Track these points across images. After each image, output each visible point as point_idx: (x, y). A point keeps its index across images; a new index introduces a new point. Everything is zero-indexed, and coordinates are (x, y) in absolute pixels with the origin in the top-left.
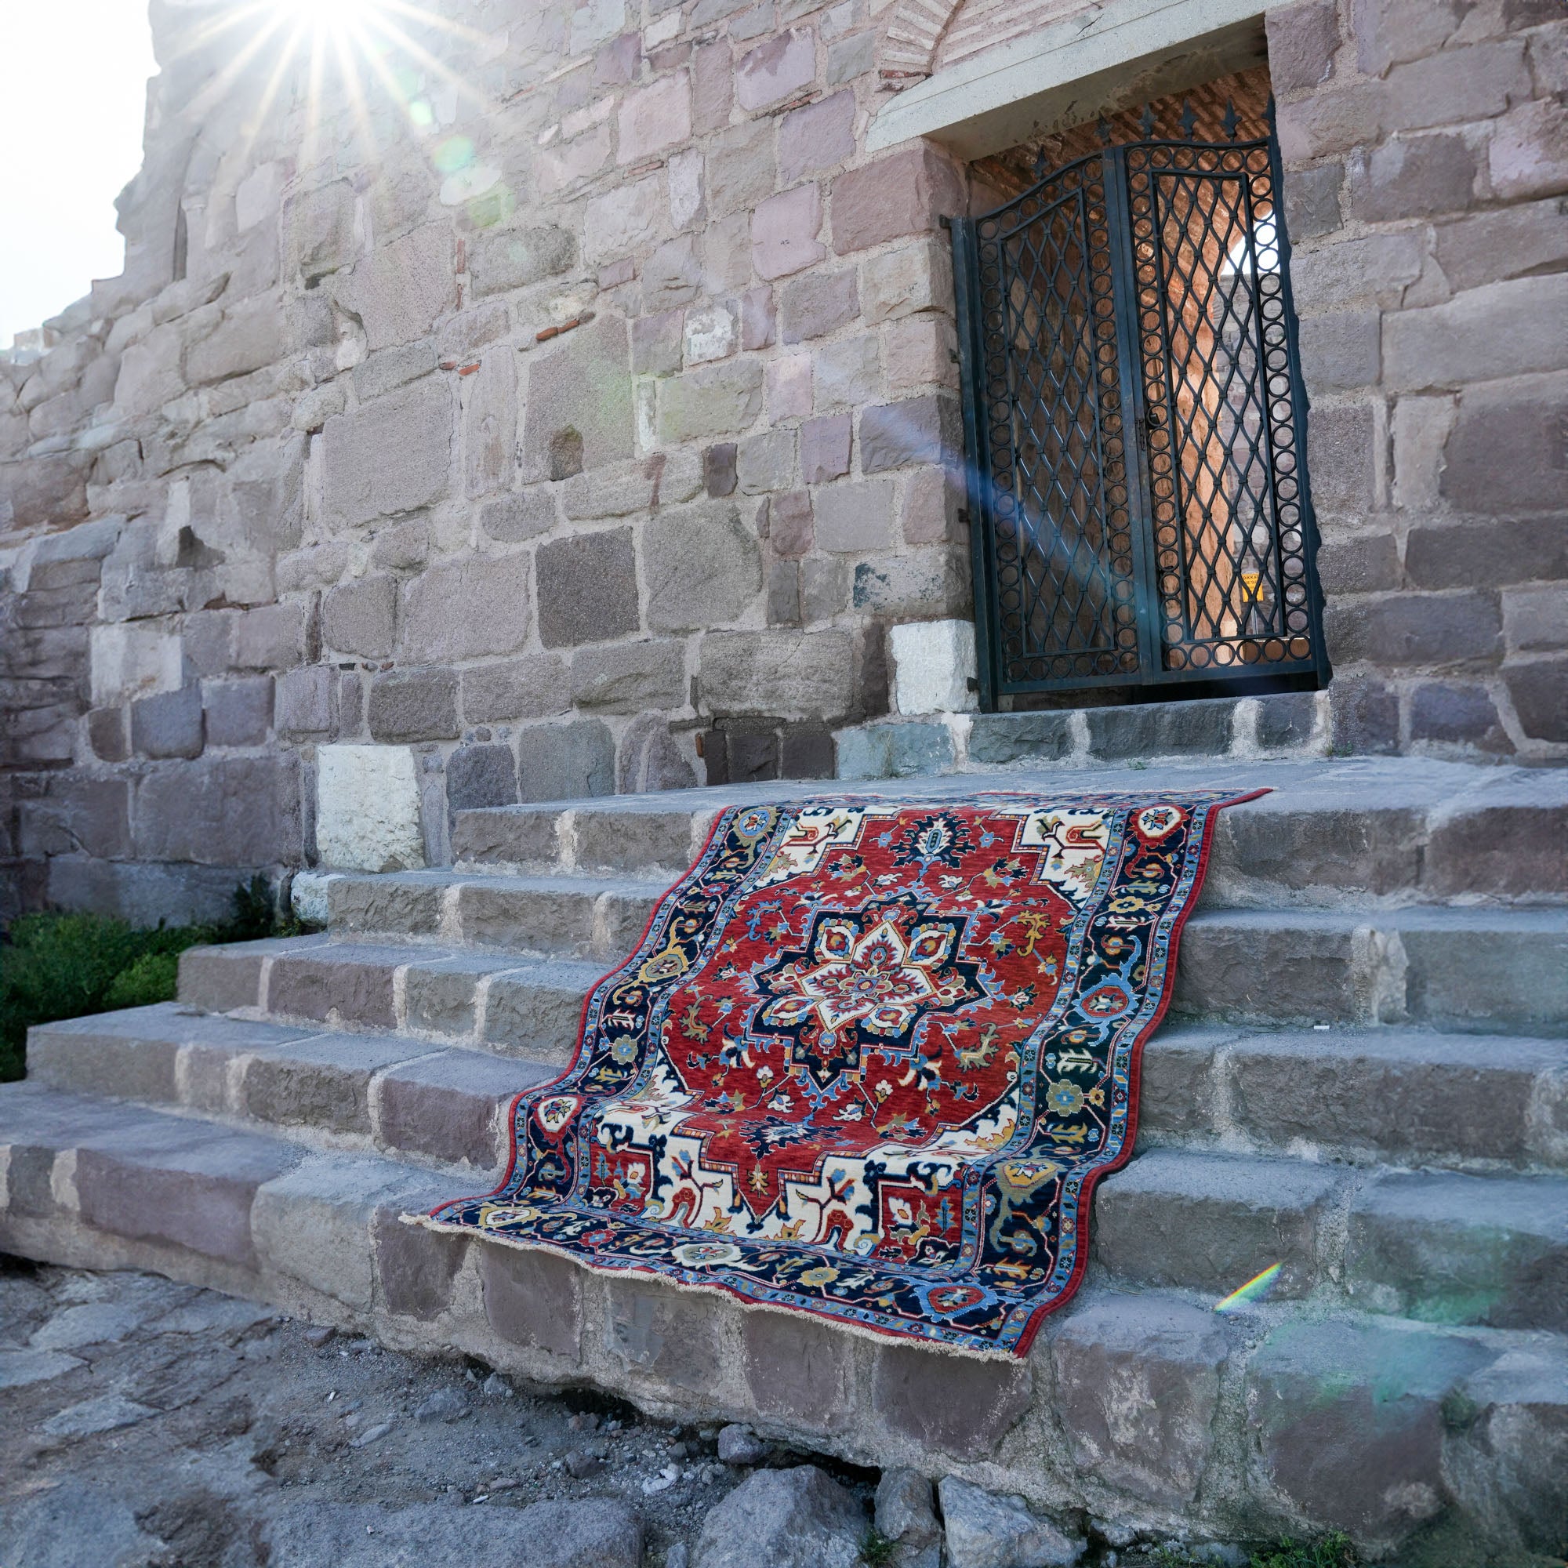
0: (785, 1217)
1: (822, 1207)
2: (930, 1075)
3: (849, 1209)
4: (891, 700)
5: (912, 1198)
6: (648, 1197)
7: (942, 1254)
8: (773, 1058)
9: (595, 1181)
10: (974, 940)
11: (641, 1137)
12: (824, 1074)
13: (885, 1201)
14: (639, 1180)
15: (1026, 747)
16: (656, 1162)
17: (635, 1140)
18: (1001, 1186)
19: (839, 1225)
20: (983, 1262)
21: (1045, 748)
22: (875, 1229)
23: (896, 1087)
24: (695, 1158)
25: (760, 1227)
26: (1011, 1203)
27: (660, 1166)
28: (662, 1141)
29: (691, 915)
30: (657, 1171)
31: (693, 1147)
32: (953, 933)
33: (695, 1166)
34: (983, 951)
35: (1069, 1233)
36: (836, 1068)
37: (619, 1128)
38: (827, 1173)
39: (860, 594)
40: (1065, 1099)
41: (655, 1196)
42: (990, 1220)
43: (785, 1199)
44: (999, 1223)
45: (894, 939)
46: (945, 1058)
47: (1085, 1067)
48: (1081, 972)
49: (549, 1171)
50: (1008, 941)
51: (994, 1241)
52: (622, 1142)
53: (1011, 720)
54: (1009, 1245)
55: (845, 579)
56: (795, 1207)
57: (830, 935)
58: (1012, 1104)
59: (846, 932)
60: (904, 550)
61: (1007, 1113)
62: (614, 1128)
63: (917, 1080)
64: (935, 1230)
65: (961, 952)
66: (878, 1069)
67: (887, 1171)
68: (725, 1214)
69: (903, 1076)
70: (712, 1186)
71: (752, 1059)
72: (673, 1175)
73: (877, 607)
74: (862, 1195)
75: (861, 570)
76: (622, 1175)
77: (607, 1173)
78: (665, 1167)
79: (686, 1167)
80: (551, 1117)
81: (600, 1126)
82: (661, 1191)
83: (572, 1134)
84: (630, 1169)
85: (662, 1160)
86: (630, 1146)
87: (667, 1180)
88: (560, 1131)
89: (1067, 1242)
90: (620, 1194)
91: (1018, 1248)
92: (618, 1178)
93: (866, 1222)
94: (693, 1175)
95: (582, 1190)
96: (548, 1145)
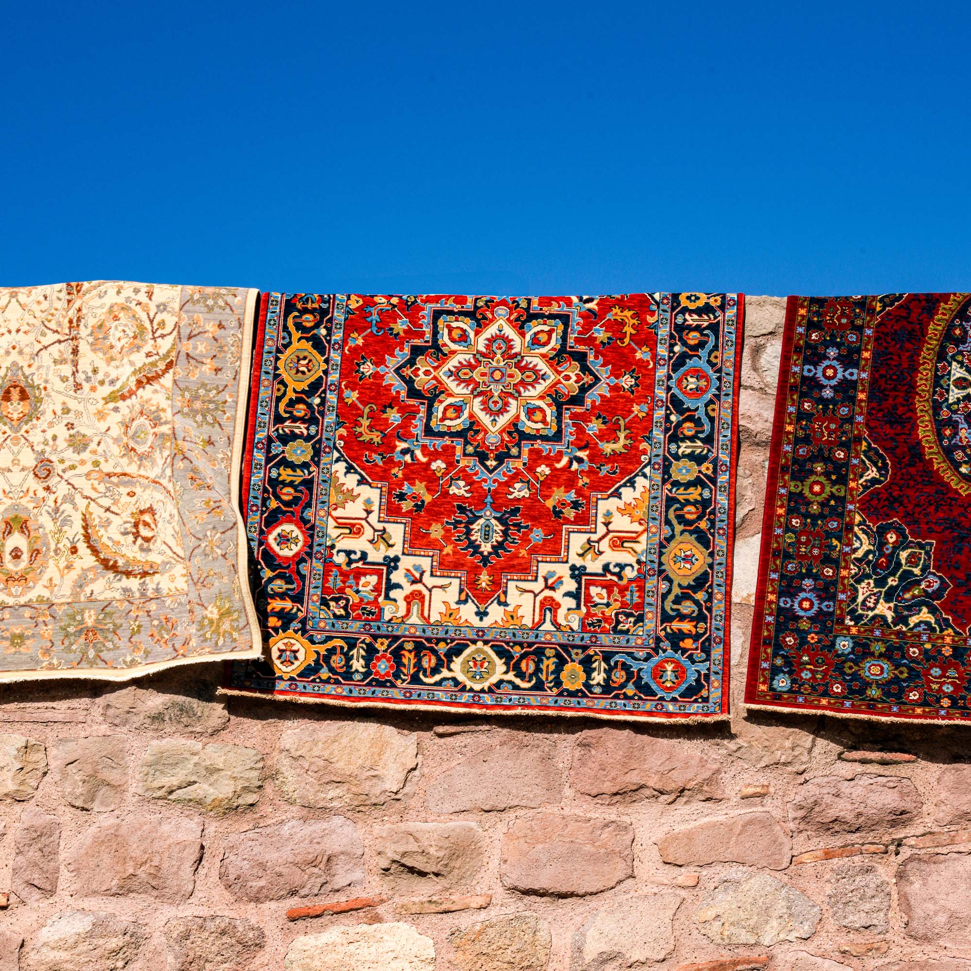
0: (506, 604)
1: (536, 596)
3: (558, 595)
5: (609, 587)
6: (381, 599)
7: (632, 619)
9: (326, 590)
11: (375, 557)
13: (587, 588)
14: (370, 587)
16: (389, 573)
17: (369, 559)
18: (671, 575)
19: (550, 606)
20: (662, 622)
22: (578, 607)
24: (427, 569)
25: (486, 614)
26: (680, 585)
27: (392, 577)
28: (396, 559)
30: (388, 580)
31: (425, 563)
33: (427, 575)
35: (720, 601)
37: (355, 553)
38: (541, 573)
41: (387, 597)
42: (664, 596)
43: (505, 593)
44: (671, 597)
49: (279, 585)
51: (668, 609)
52: (357, 561)
54: (679, 610)
56: (513, 596)
62: (348, 553)
64: (624, 605)
67: (588, 571)
68: (454, 606)
70: (441, 587)
72: (403, 581)
74: (571, 585)
76: (354, 585)
77: (340, 584)
78: (397, 577)
79: (417, 575)
80: (283, 546)
81: (334, 551)
82: (393, 594)
83: (307, 558)
84: (363, 580)
85: (394, 572)
86: (364, 564)
87: (398, 586)
88: (294, 556)
89: (718, 607)
90: (354, 599)
91: (685, 611)
92: (350, 587)
93: (571, 603)
94: (424, 580)
95: (315, 598)
96: (280, 566)
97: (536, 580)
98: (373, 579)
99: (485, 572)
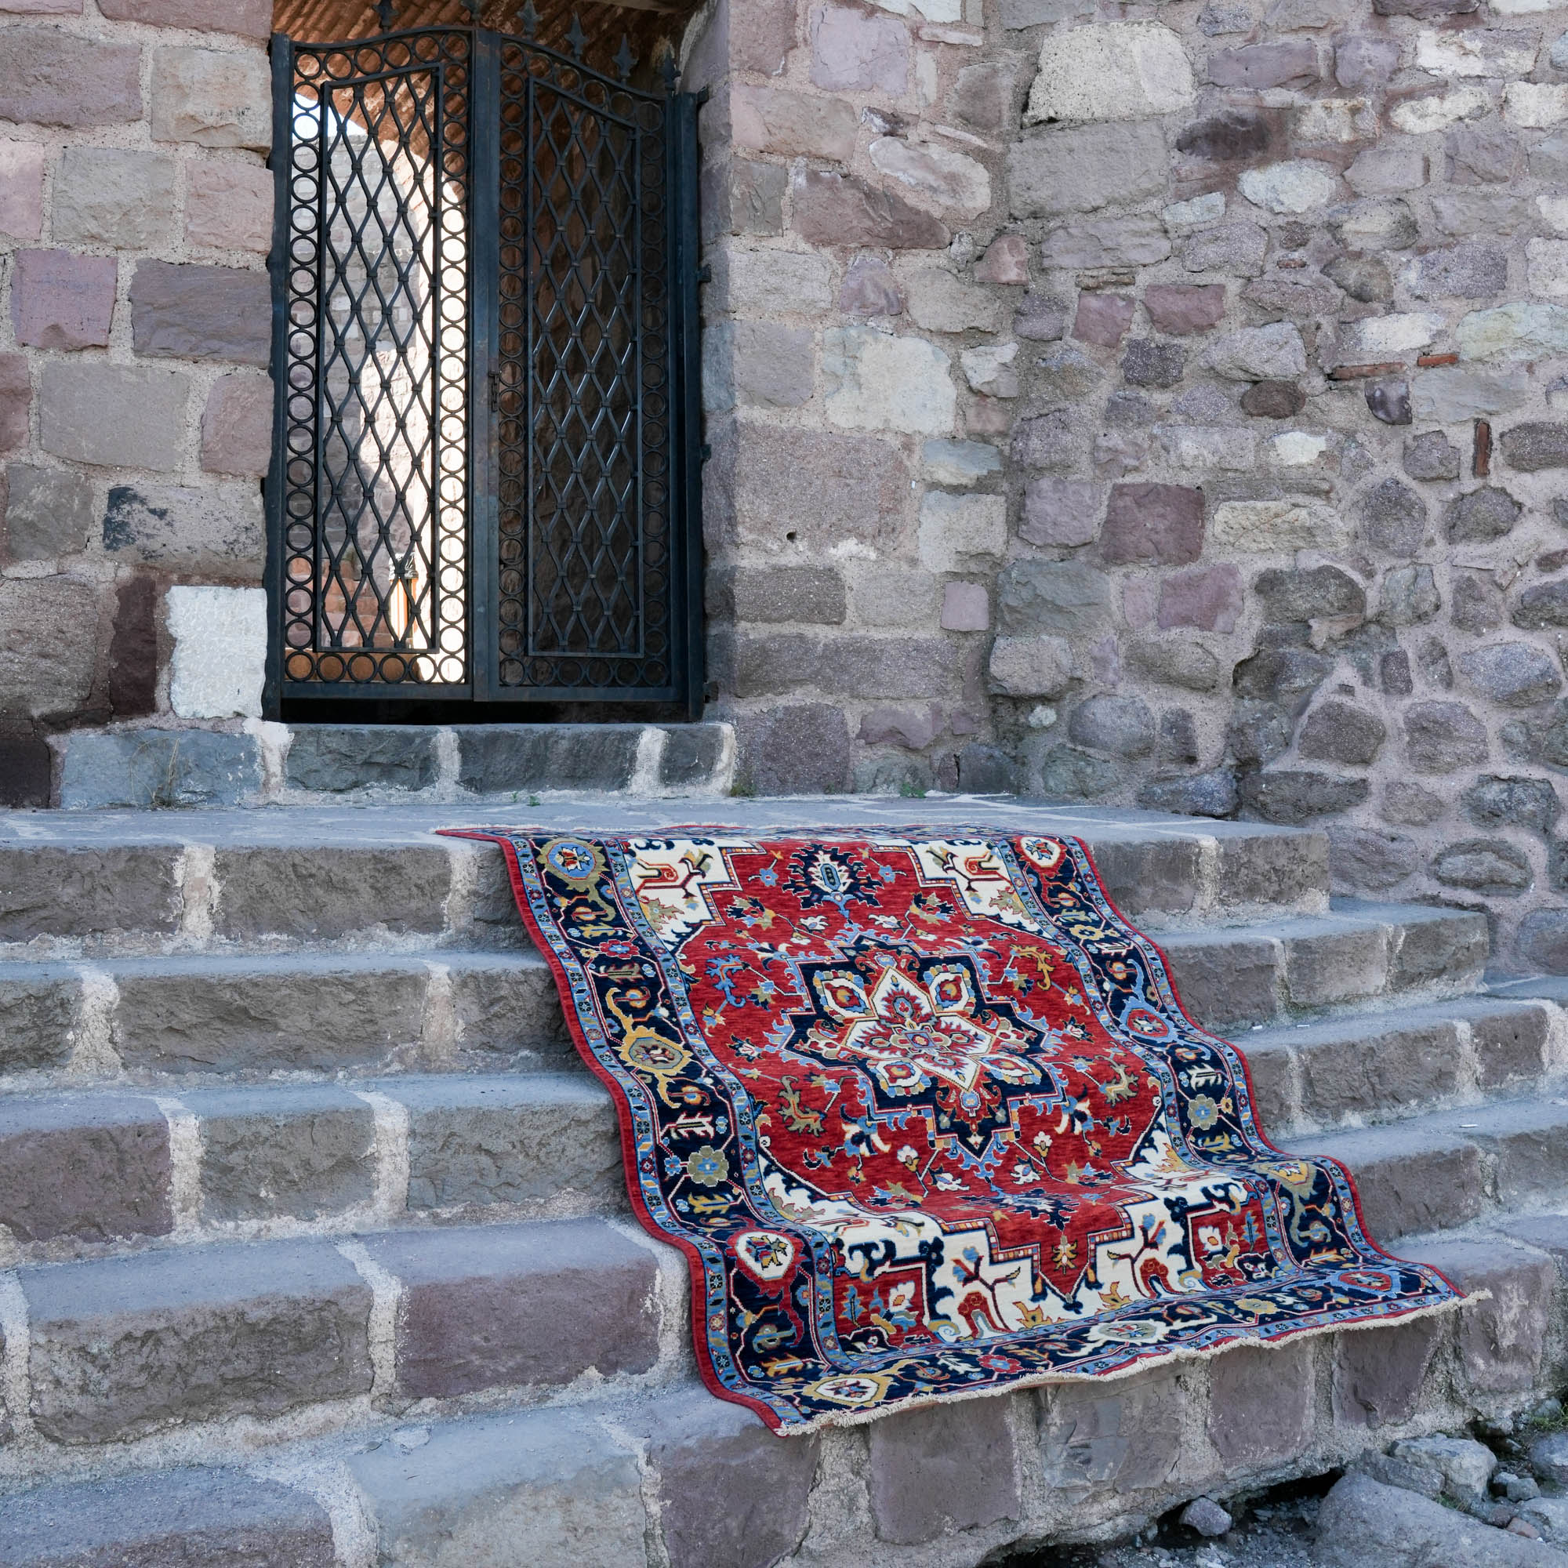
0: (1097, 1285)
2: (1082, 1117)
3: (1160, 1255)
4: (160, 694)
5: (1219, 1222)
6: (926, 1320)
7: (1262, 1266)
8: (914, 1133)
9: (842, 1326)
10: (991, 979)
11: (907, 1247)
12: (976, 1140)
13: (1195, 1233)
14: (906, 1304)
15: (375, 772)
16: (930, 1272)
17: (900, 1254)
18: (1288, 1187)
19: (1153, 1273)
21: (402, 774)
22: (1190, 1266)
23: (1055, 1137)
24: (984, 1251)
25: (1077, 1304)
26: (1301, 1200)
27: (935, 1278)
28: (938, 1245)
29: (626, 985)
30: (930, 1284)
31: (979, 1241)
32: (967, 974)
33: (985, 1263)
34: (1006, 988)
35: (1349, 1211)
36: (986, 1130)
37: (874, 1246)
38: (1138, 1223)
39: (115, 533)
40: (1204, 1112)
41: (934, 1315)
42: (1288, 1221)
43: (1094, 1267)
44: (1296, 1221)
45: (908, 986)
46: (1092, 1097)
47: (1212, 1079)
48: (1105, 999)
49: (769, 1335)
50: (1025, 976)
51: (1296, 1239)
52: (881, 1263)
53: (354, 736)
54: (1307, 1238)
55: (86, 504)
56: (1105, 1270)
57: (834, 992)
58: (1161, 1128)
59: (851, 985)
60: (194, 477)
61: (1159, 1137)
62: (867, 1248)
63: (1072, 1124)
64: (1244, 1247)
65: (986, 993)
66: (1032, 1122)
67: (1189, 1204)
68: (1032, 1306)
69: (1058, 1123)
71: (885, 1141)
72: (952, 1282)
73: (149, 555)
74: (1174, 1234)
75: (118, 497)
76: (881, 1305)
77: (860, 1309)
78: (944, 1277)
79: (971, 1267)
80: (766, 1260)
81: (845, 1252)
82: (942, 1307)
83: (806, 1274)
84: (894, 1293)
85: (939, 1270)
86: (892, 1265)
87: (946, 1292)
88: (786, 1276)
89: (1350, 1220)
90: (888, 1329)
91: (1317, 1238)
92: (877, 1310)
93: (1179, 1262)
94: (982, 1274)
95: (830, 1343)
96: (766, 1301)
97: (1132, 1236)
98: (907, 1289)
99: (1064, 1238)
